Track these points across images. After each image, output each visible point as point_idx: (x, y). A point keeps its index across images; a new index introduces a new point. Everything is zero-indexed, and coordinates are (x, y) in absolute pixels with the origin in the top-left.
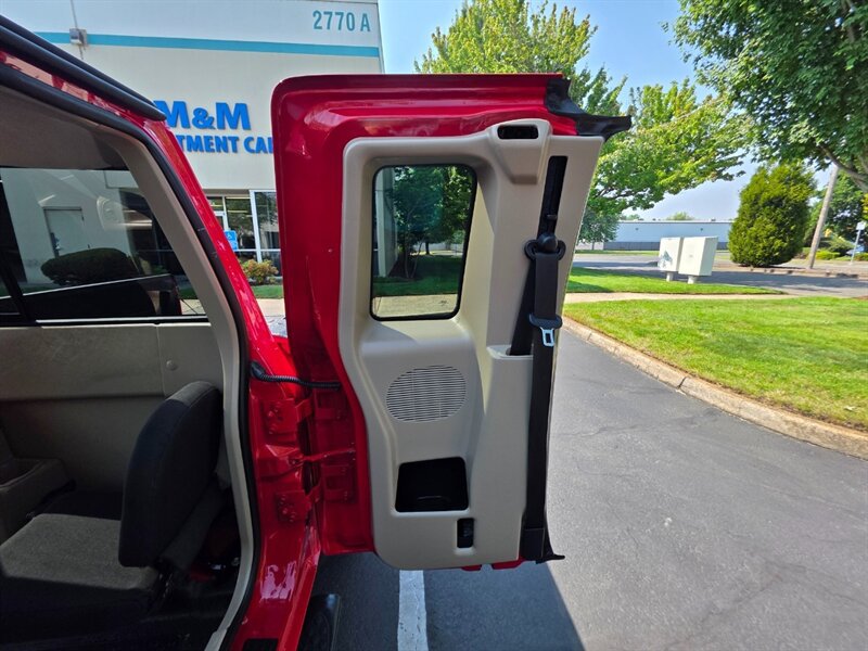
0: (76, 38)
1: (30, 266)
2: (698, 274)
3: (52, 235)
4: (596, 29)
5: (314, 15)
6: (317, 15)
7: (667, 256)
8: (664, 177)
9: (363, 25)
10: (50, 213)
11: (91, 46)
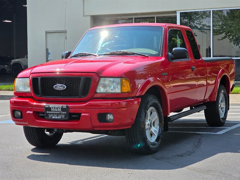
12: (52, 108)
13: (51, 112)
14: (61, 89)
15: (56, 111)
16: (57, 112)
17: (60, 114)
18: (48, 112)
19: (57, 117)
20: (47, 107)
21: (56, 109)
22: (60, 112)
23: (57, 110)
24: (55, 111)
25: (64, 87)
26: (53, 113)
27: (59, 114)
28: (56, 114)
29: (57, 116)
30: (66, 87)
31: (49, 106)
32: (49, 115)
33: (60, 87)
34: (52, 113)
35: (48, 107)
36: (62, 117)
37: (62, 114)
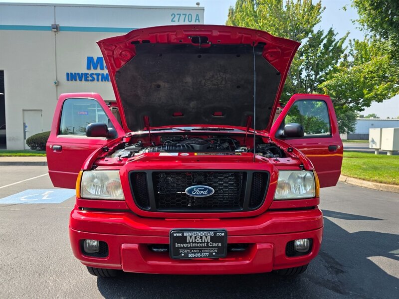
0: (55, 29)
1: (10, 140)
2: (392, 150)
3: (24, 124)
4: (325, 8)
5: (172, 15)
6: (173, 15)
7: (373, 141)
8: (368, 94)
9: (196, 19)
10: (25, 112)
11: (61, 32)
12: (188, 238)
13: (185, 245)
14: (202, 194)
15: (198, 243)
16: (199, 245)
17: (208, 246)
18: (177, 245)
19: (199, 255)
20: (178, 235)
21: (197, 239)
22: (208, 243)
23: (200, 241)
24: (195, 242)
25: (210, 191)
26: (190, 247)
27: (205, 247)
28: (198, 247)
29: (200, 252)
30: (214, 191)
31: (183, 234)
32: (180, 252)
33: (200, 190)
34: (187, 247)
35: (180, 235)
36: (211, 254)
37: (212, 247)
